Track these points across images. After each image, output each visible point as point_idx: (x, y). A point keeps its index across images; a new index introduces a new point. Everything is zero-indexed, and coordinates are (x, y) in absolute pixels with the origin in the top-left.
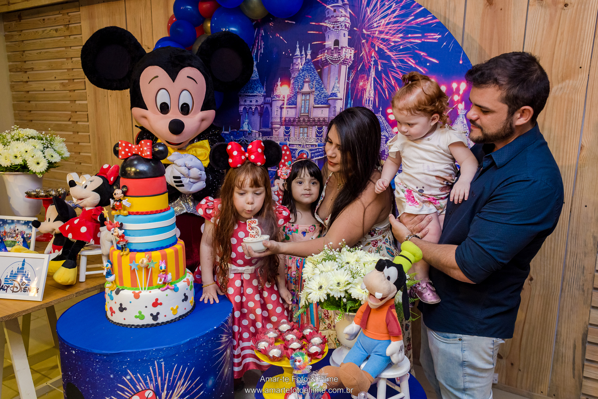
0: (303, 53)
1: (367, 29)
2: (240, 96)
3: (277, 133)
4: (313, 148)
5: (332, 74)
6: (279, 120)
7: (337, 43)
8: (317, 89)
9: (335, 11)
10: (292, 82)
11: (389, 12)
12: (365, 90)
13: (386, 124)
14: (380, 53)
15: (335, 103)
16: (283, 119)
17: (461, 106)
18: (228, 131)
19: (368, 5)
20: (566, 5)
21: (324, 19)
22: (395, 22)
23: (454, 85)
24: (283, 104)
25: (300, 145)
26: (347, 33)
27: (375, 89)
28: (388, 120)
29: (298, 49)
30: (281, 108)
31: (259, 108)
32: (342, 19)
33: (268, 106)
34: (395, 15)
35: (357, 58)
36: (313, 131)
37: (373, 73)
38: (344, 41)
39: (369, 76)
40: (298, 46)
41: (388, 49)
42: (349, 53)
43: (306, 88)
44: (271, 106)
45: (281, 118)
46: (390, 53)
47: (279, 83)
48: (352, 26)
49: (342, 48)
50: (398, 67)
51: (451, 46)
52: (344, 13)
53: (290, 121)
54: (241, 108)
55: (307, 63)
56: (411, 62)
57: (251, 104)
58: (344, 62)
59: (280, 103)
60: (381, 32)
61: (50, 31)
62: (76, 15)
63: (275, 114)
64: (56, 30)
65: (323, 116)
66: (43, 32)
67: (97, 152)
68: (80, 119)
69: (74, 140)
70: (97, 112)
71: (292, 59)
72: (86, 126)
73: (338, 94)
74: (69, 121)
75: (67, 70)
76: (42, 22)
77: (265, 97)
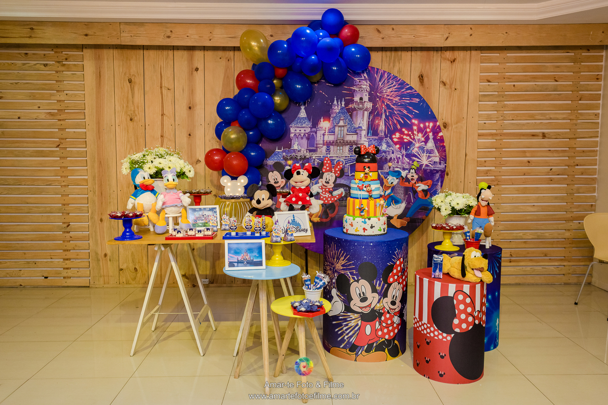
0: (339, 103)
1: (380, 93)
2: (292, 127)
3: (320, 150)
4: (346, 158)
5: (358, 116)
6: (322, 142)
7: (361, 99)
8: (349, 124)
9: (360, 82)
10: (331, 119)
11: (392, 85)
12: (379, 125)
13: (392, 143)
14: (388, 106)
15: (361, 132)
16: (325, 142)
17: (431, 134)
18: (281, 150)
19: (380, 80)
20: (456, 89)
21: (353, 85)
22: (395, 91)
23: (427, 124)
24: (325, 132)
25: (337, 157)
26: (367, 94)
27: (385, 125)
28: (393, 141)
29: (335, 101)
30: (324, 135)
31: (307, 135)
32: (365, 86)
33: (314, 133)
34: (395, 87)
35: (374, 108)
36: (347, 148)
37: (384, 116)
38: (366, 98)
39: (381, 117)
40: (335, 99)
41: (392, 104)
42: (369, 105)
43: (341, 123)
44: (316, 134)
45: (323, 141)
46: (393, 107)
47: (322, 120)
48: (371, 91)
49: (365, 102)
50: (398, 114)
51: (425, 105)
52: (365, 83)
53: (330, 142)
54: (292, 135)
55: (342, 109)
56: (405, 112)
57: (300, 132)
58: (366, 110)
59: (324, 132)
60: (388, 95)
61: (35, 65)
62: (76, 55)
63: (319, 139)
64: (45, 65)
65: (353, 139)
66: (24, 64)
67: (97, 175)
68: (74, 146)
69: (63, 165)
70: (100, 139)
71: (331, 106)
72: (83, 152)
73: (363, 127)
74: (56, 147)
75: (56, 101)
76: (23, 55)
77: (311, 128)
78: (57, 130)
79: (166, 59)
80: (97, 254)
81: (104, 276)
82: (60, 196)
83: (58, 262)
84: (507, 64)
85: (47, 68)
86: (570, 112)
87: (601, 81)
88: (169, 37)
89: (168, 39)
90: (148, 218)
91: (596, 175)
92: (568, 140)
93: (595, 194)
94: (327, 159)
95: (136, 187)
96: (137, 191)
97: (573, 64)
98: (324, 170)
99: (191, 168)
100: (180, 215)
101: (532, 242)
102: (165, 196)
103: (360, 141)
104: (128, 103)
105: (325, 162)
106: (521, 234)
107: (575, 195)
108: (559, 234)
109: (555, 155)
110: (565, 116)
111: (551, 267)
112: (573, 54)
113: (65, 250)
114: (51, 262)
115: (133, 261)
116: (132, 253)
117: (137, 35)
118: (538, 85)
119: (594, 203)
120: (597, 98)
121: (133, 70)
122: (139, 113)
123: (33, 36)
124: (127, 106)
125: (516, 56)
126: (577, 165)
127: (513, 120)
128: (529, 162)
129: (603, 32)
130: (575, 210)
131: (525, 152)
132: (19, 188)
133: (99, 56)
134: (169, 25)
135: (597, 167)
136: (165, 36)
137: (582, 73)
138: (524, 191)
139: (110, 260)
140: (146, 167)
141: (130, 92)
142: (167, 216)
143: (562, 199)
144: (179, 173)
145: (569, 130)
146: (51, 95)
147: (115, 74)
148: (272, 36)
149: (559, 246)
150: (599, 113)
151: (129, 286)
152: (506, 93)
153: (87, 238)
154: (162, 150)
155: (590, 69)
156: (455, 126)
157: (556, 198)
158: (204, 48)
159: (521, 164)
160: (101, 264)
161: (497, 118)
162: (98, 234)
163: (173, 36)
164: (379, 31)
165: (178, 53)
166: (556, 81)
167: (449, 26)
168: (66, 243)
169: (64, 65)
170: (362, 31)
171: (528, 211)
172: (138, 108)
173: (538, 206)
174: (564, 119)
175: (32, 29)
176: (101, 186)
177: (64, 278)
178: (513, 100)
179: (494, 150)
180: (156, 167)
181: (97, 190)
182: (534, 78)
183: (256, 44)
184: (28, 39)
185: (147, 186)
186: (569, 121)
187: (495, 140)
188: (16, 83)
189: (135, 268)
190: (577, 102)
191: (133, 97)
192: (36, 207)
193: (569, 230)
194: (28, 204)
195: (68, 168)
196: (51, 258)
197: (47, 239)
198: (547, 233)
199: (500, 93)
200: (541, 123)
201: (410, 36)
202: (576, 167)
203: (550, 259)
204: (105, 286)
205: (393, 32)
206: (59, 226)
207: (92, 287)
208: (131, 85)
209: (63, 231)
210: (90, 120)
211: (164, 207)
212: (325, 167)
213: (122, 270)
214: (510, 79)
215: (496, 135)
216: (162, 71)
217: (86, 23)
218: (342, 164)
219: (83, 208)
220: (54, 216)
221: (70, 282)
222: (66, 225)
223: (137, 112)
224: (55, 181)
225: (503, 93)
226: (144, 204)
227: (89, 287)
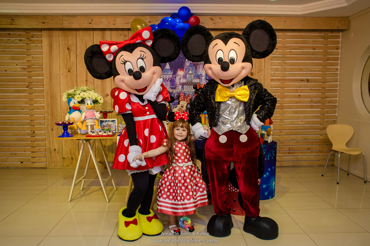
3: (178, 88)
5: (200, 68)
6: (179, 83)
8: (194, 72)
10: (184, 70)
15: (202, 77)
16: (181, 83)
24: (181, 78)
25: (188, 92)
30: (180, 79)
31: (170, 79)
33: (174, 78)
43: (190, 72)
44: (176, 78)
47: (179, 70)
53: (184, 83)
55: (191, 64)
59: (180, 77)
61: (15, 40)
62: (38, 34)
63: (177, 81)
64: (20, 40)
65: (197, 81)
66: (8, 40)
67: (49, 103)
68: (37, 87)
69: (31, 98)
70: (51, 82)
71: (184, 62)
72: (42, 90)
73: (203, 75)
74: (27, 87)
75: (26, 61)
76: (8, 35)
77: (173, 75)
78: (27, 78)
79: (89, 36)
80: (50, 149)
81: (54, 162)
82: (29, 116)
83: (29, 153)
84: (287, 39)
85: (21, 42)
86: (322, 67)
87: (339, 50)
88: (90, 23)
89: (90, 24)
90: (77, 126)
91: (336, 103)
92: (321, 83)
93: (336, 114)
94: (182, 93)
95: (70, 109)
96: (71, 111)
97: (323, 40)
98: (180, 100)
99: (101, 98)
100: (94, 124)
101: (301, 142)
102: (86, 113)
103: (201, 83)
104: (67, 61)
105: (181, 95)
106: (295, 138)
107: (325, 115)
108: (317, 137)
109: (314, 92)
110: (319, 70)
111: (312, 156)
112: (323, 34)
113: (32, 147)
114: (25, 154)
115: (71, 153)
116: (70, 149)
117: (72, 22)
118: (304, 52)
119: (336, 120)
120: (337, 59)
121: (70, 42)
122: (73, 67)
123: (13, 23)
124: (67, 64)
125: (291, 35)
126: (326, 98)
127: (290, 71)
128: (299, 96)
129: (339, 22)
130: (325, 123)
131: (297, 90)
132: (6, 111)
133: (51, 35)
134: (91, 16)
135: (337, 99)
136: (88, 23)
137: (328, 45)
138: (297, 112)
139: (58, 153)
140: (76, 97)
141: (68, 55)
142: (87, 124)
143: (318, 117)
144: (95, 100)
145: (321, 78)
146: (24, 57)
147: (60, 44)
148: (150, 22)
149: (316, 144)
150: (338, 68)
151: (69, 168)
152: (286, 56)
153: (44, 140)
154: (85, 88)
155: (333, 43)
156: (258, 74)
157: (315, 116)
158: (111, 29)
159: (295, 97)
160: (53, 155)
161: (281, 70)
162: (51, 137)
163: (93, 22)
164: (212, 19)
165: (96, 33)
166: (314, 49)
167: (252, 17)
168: (33, 143)
169: (31, 40)
170: (202, 19)
171: (299, 124)
172: (73, 64)
173: (304, 121)
174: (319, 71)
175: (13, 19)
176: (52, 110)
177: (32, 163)
178: (290, 60)
179: (280, 88)
180: (81, 97)
181: (50, 112)
182: (302, 47)
183: (140, 27)
184: (10, 25)
185: (76, 107)
186: (322, 72)
187: (280, 83)
188: (4, 51)
189: (72, 158)
190: (326, 61)
191: (70, 58)
192: (15, 122)
193: (322, 135)
194: (11, 120)
195: (33, 99)
196: (25, 152)
197: (22, 140)
198: (310, 137)
199: (283, 56)
200: (306, 73)
201: (230, 23)
202: (326, 99)
203: (311, 152)
204: (55, 167)
205: (220, 20)
206: (29, 133)
207: (48, 168)
208: (69, 51)
209: (31, 135)
210: (45, 71)
211: (85, 119)
212: (181, 98)
213: (64, 158)
214: (288, 48)
215: (281, 80)
216: (87, 43)
217: (43, 16)
218: (191, 96)
219: (43, 123)
220: (26, 127)
221: (35, 165)
222: (32, 132)
223: (72, 67)
224: (26, 107)
225: (284, 56)
226: (75, 118)
227: (46, 168)
